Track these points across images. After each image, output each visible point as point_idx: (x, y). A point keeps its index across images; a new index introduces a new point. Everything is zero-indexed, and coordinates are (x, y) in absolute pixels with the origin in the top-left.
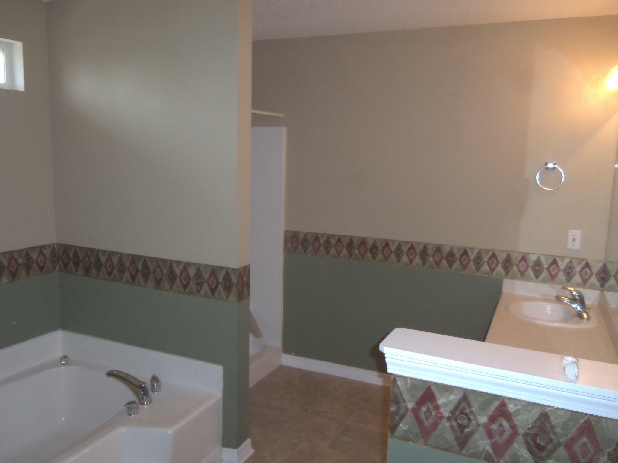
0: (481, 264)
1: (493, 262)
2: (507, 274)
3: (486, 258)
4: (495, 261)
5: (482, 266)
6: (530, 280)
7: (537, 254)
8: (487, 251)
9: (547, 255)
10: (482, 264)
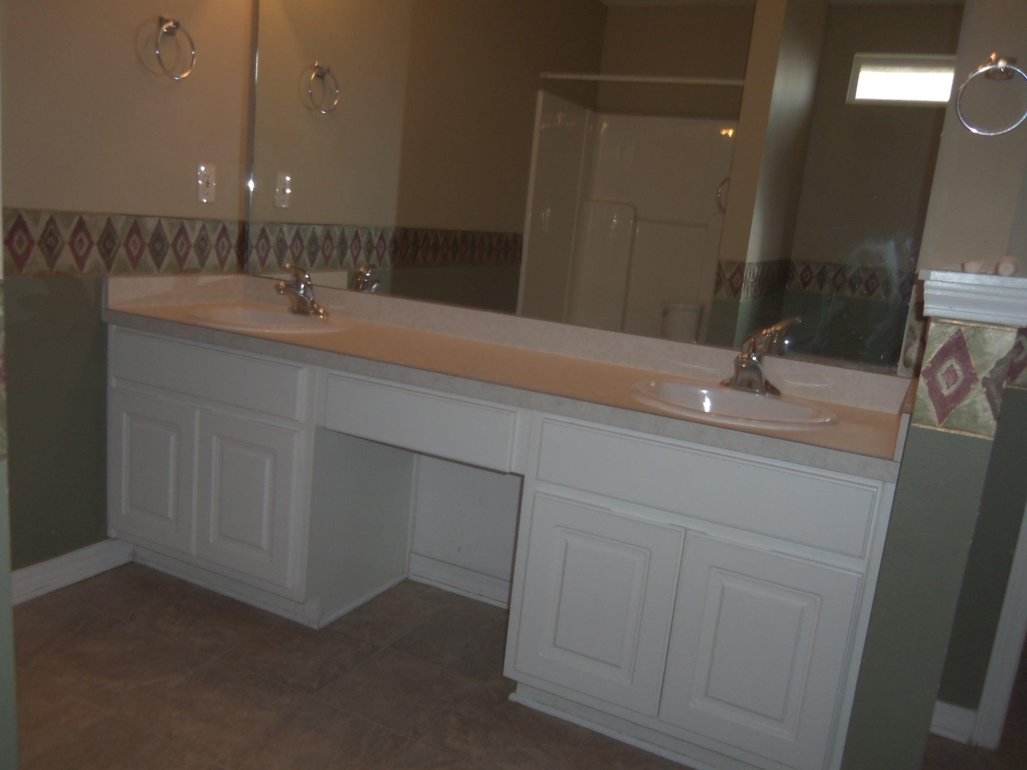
0: (56, 250)
1: (81, 241)
2: (109, 267)
3: (66, 234)
4: (86, 241)
5: (58, 254)
6: (147, 272)
7: (153, 217)
8: (68, 215)
9: (171, 218)
10: (61, 250)
